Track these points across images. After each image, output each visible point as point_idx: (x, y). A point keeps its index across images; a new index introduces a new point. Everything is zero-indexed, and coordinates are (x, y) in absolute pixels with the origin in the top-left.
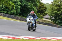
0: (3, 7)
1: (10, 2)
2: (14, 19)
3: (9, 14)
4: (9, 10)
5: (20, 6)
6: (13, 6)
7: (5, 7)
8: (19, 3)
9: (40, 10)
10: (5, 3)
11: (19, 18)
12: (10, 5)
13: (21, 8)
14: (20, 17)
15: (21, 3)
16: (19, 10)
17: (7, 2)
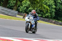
0: (38, 10)
1: (45, 6)
2: (49, 22)
4: (43, 13)
6: (47, 9)
8: (54, 6)
11: (54, 22)
12: (44, 8)
13: (56, 12)
15: (56, 6)
16: (54, 13)
17: (41, 5)
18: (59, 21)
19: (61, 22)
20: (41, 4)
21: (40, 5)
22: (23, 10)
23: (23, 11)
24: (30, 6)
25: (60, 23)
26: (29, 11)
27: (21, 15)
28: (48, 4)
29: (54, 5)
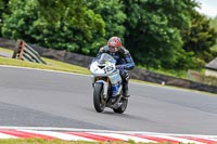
0: (65, 28)
1: (90, 13)
3: (85, 54)
4: (85, 38)
5: (122, 27)
6: (99, 26)
7: (70, 28)
8: (121, 16)
9: (195, 40)
10: (70, 14)
12: (88, 21)
13: (128, 33)
17: (77, 10)
18: (139, 67)
19: (144, 69)
20: (75, 7)
21: (73, 12)
22: (13, 29)
23: (14, 32)
24: (36, 15)
25: (142, 75)
26: (33, 33)
27: (7, 47)
28: (102, 6)
29: (121, 9)
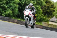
9: (48, 11)
14: (16, 20)
